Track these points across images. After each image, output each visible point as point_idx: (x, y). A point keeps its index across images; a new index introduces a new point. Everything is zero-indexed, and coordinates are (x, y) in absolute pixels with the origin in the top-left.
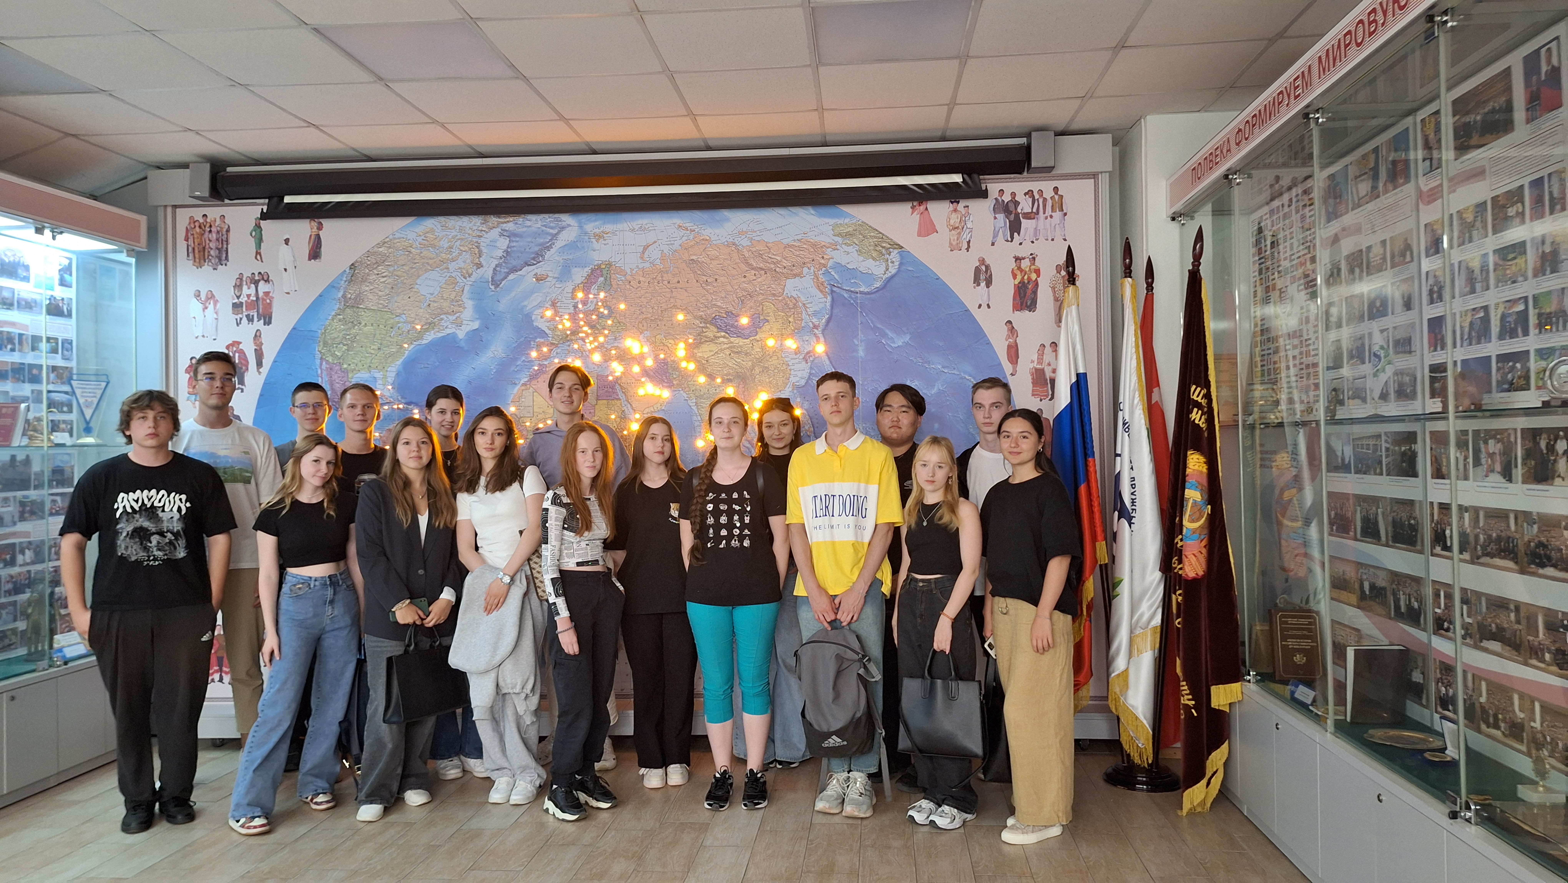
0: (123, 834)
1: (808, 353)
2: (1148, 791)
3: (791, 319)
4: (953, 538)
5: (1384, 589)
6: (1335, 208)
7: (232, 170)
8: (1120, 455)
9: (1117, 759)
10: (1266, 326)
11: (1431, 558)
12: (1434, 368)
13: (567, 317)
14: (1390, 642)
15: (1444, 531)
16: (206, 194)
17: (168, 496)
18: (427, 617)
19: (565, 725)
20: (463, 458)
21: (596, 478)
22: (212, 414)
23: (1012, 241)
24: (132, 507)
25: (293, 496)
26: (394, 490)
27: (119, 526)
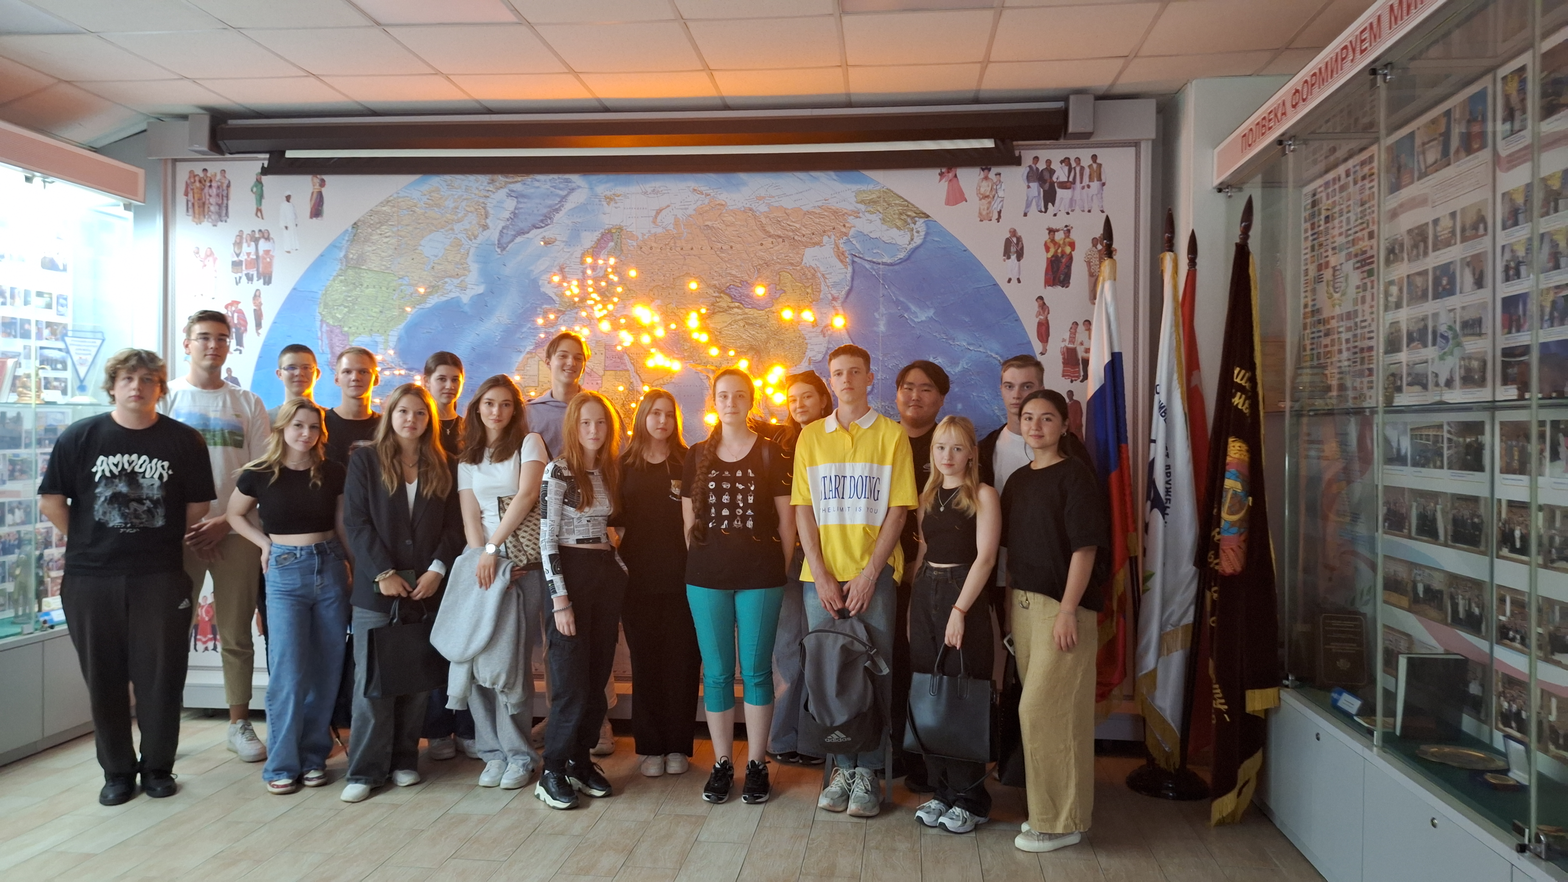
0: (100, 806)
1: (826, 326)
2: (1173, 798)
3: (809, 291)
4: (970, 524)
5: (1441, 592)
6: (1398, 178)
7: (233, 122)
8: (1154, 441)
9: (1143, 762)
10: (1317, 307)
11: (1496, 560)
12: (1508, 352)
13: (575, 283)
14: (1445, 650)
15: (1512, 531)
16: (205, 148)
17: (150, 462)
18: (414, 589)
19: (558, 709)
20: (465, 428)
21: (599, 452)
22: (204, 375)
23: (1046, 212)
24: (111, 471)
25: (279, 462)
26: (383, 457)
27: (98, 490)
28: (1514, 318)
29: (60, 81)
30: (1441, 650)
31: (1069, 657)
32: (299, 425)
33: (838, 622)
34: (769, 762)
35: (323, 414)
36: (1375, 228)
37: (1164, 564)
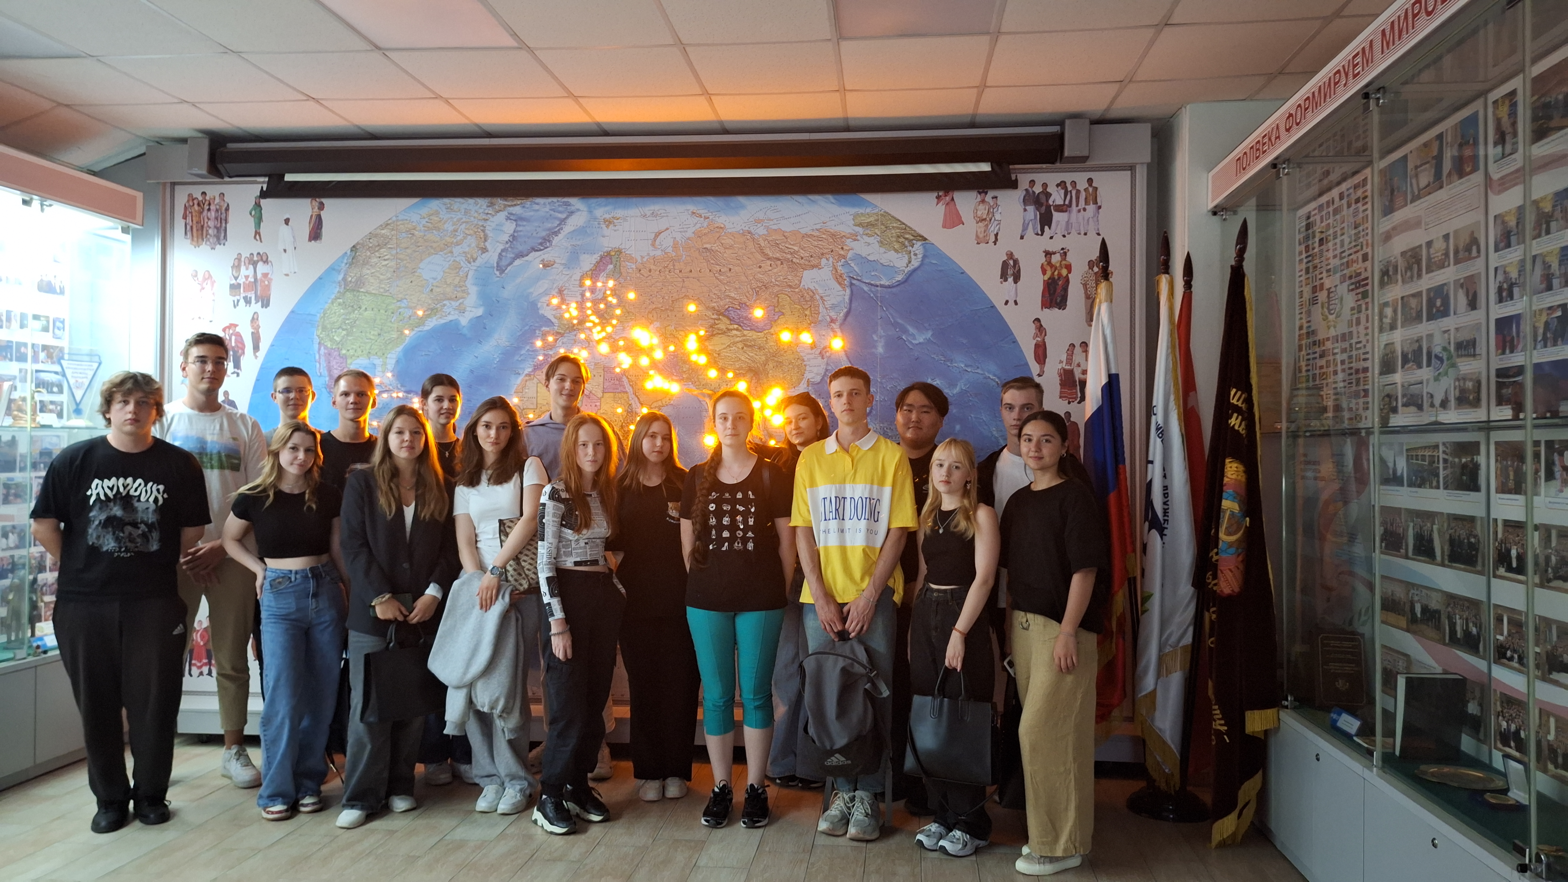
0: (92, 833)
1: (825, 348)
2: (1174, 820)
3: (807, 312)
4: (970, 546)
5: (1438, 612)
6: (1391, 201)
7: (232, 146)
8: (1152, 462)
9: (1142, 784)
10: (1312, 328)
11: (1493, 580)
12: (1502, 373)
13: (573, 305)
14: (1443, 670)
15: (1509, 551)
16: (204, 172)
17: (146, 485)
18: (410, 613)
19: (555, 733)
20: (463, 451)
21: (597, 473)
22: (202, 398)
23: (1042, 235)
24: (106, 495)
25: (274, 485)
26: (380, 481)
27: (91, 514)
28: (1508, 339)
29: (59, 104)
30: (1439, 670)
31: (1069, 678)
32: (295, 448)
33: (838, 644)
34: (768, 786)
35: (319, 436)
36: (1369, 250)
37: (1163, 585)
